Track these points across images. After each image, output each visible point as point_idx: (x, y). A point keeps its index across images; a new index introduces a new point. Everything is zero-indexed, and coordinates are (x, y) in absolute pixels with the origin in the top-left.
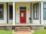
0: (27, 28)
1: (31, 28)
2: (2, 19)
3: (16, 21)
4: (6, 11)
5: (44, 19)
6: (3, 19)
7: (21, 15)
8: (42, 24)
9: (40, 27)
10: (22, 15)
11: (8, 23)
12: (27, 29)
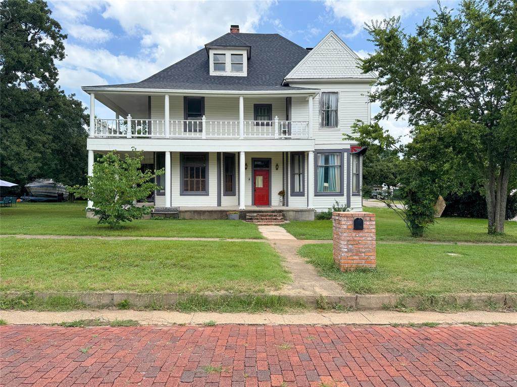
0: (275, 216)
1: (283, 215)
2: (204, 193)
3: (244, 199)
4: (216, 173)
5: (315, 196)
6: (208, 195)
7: (254, 183)
8: (311, 207)
9: (304, 213)
10: (260, 183)
11: (219, 204)
12: (274, 218)
